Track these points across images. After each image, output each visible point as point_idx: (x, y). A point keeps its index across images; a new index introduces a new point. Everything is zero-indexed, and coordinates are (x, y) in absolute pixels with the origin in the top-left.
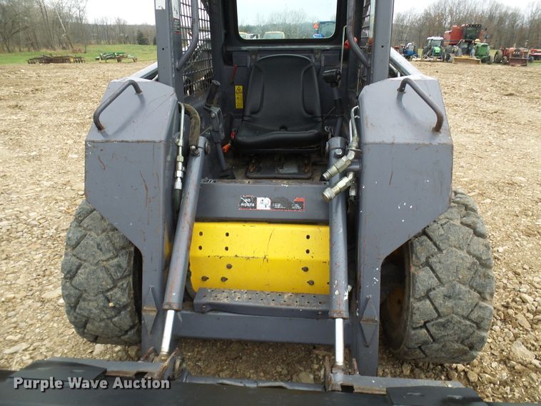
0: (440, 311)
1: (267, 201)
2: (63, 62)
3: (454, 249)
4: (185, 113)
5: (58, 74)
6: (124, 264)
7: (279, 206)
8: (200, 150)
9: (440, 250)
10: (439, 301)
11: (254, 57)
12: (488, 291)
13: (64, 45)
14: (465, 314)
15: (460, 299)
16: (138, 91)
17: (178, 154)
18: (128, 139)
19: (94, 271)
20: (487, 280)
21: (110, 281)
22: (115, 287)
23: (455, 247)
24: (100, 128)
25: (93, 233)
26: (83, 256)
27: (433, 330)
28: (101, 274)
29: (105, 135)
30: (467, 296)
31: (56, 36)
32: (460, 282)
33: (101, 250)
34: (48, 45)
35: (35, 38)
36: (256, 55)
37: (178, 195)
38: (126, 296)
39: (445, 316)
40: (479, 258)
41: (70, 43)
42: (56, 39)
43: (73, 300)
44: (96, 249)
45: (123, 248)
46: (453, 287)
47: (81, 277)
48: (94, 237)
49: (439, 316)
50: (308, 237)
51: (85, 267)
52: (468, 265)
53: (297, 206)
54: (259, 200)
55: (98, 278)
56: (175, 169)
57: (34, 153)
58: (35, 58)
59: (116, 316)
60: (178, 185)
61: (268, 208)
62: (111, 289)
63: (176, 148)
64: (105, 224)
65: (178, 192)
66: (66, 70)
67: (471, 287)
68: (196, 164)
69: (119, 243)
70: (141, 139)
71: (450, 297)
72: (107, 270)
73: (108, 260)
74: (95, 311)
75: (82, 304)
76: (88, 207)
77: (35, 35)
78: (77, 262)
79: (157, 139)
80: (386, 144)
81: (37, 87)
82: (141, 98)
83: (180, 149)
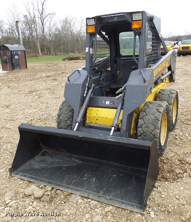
0: (144, 131)
1: (109, 102)
2: (77, 60)
3: (150, 115)
4: (89, 78)
5: (73, 66)
6: (71, 115)
7: (111, 103)
8: (92, 87)
9: (147, 115)
10: (144, 128)
11: (123, 61)
12: (157, 126)
13: (80, 51)
14: (151, 132)
15: (149, 128)
16: (79, 72)
17: (86, 88)
19: (64, 116)
20: (157, 123)
21: (67, 118)
22: (68, 120)
23: (151, 114)
24: (69, 81)
25: (65, 107)
26: (62, 112)
27: (143, 137)
28: (65, 116)
29: (70, 82)
30: (151, 127)
31: (76, 47)
32: (150, 123)
34: (73, 51)
35: (67, 48)
36: (124, 61)
37: (84, 98)
38: (70, 122)
39: (145, 133)
40: (156, 118)
41: (82, 50)
42: (76, 48)
43: (59, 123)
44: (65, 110)
45: (71, 111)
46: (148, 124)
47: (61, 117)
48: (65, 108)
49: (144, 133)
51: (62, 115)
52: (153, 119)
53: (116, 104)
54: (107, 102)
55: (65, 117)
56: (85, 91)
57: (58, 96)
58: (65, 58)
59: (68, 128)
60: (85, 95)
61: (109, 104)
62: (67, 120)
63: (85, 86)
64: (68, 105)
65: (84, 97)
66: (77, 64)
68: (91, 91)
69: (70, 109)
71: (146, 127)
72: (67, 116)
73: (67, 113)
74: (63, 126)
75: (61, 124)
76: (65, 101)
77: (67, 46)
78: (61, 113)
79: (80, 84)
80: (131, 85)
81: (63, 72)
82: (80, 74)
83: (87, 86)
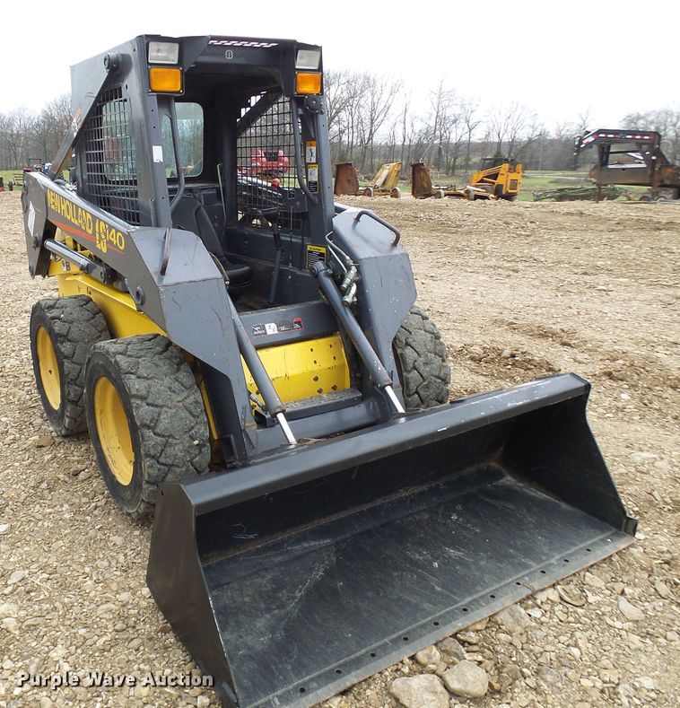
0: (424, 376)
1: (273, 325)
3: (417, 330)
6: (200, 400)
7: (283, 328)
9: (410, 333)
10: (422, 369)
12: (444, 354)
14: (437, 374)
15: (432, 364)
18: (195, 279)
19: (176, 414)
20: (442, 347)
21: (192, 419)
22: (197, 424)
24: (163, 273)
26: (159, 402)
27: (422, 392)
30: (435, 360)
32: (429, 352)
33: (174, 392)
39: (427, 379)
40: (432, 333)
44: (169, 393)
46: (427, 355)
47: (164, 422)
48: (162, 383)
49: (424, 379)
50: (312, 350)
52: (429, 339)
53: (297, 326)
54: (267, 326)
55: (181, 419)
59: (197, 455)
61: (276, 332)
62: (194, 427)
67: (436, 354)
69: (187, 381)
70: (205, 277)
71: (427, 364)
72: (186, 408)
74: (180, 455)
75: (169, 450)
